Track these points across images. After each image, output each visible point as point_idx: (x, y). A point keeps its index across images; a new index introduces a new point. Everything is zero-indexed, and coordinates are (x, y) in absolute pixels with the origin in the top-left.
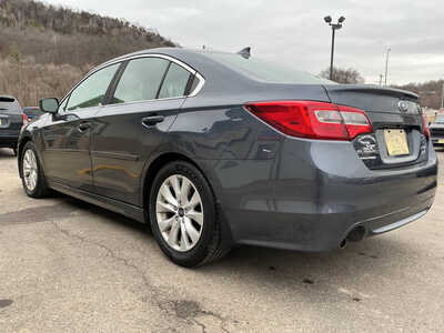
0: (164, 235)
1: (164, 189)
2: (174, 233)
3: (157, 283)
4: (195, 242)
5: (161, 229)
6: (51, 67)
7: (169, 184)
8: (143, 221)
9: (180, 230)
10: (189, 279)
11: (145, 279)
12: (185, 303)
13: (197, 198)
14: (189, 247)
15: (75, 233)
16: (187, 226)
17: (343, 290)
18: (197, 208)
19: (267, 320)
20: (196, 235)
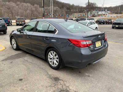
0: (50, 63)
1: (50, 53)
2: (52, 62)
3: (50, 73)
4: (57, 65)
5: (49, 61)
6: (7, 3)
7: (51, 52)
8: (45, 59)
9: (53, 62)
10: (56, 72)
11: (47, 73)
12: (56, 78)
13: (57, 56)
14: (56, 66)
15: (29, 61)
16: (55, 62)
17: (86, 74)
18: (57, 58)
19: (72, 81)
20: (57, 64)
